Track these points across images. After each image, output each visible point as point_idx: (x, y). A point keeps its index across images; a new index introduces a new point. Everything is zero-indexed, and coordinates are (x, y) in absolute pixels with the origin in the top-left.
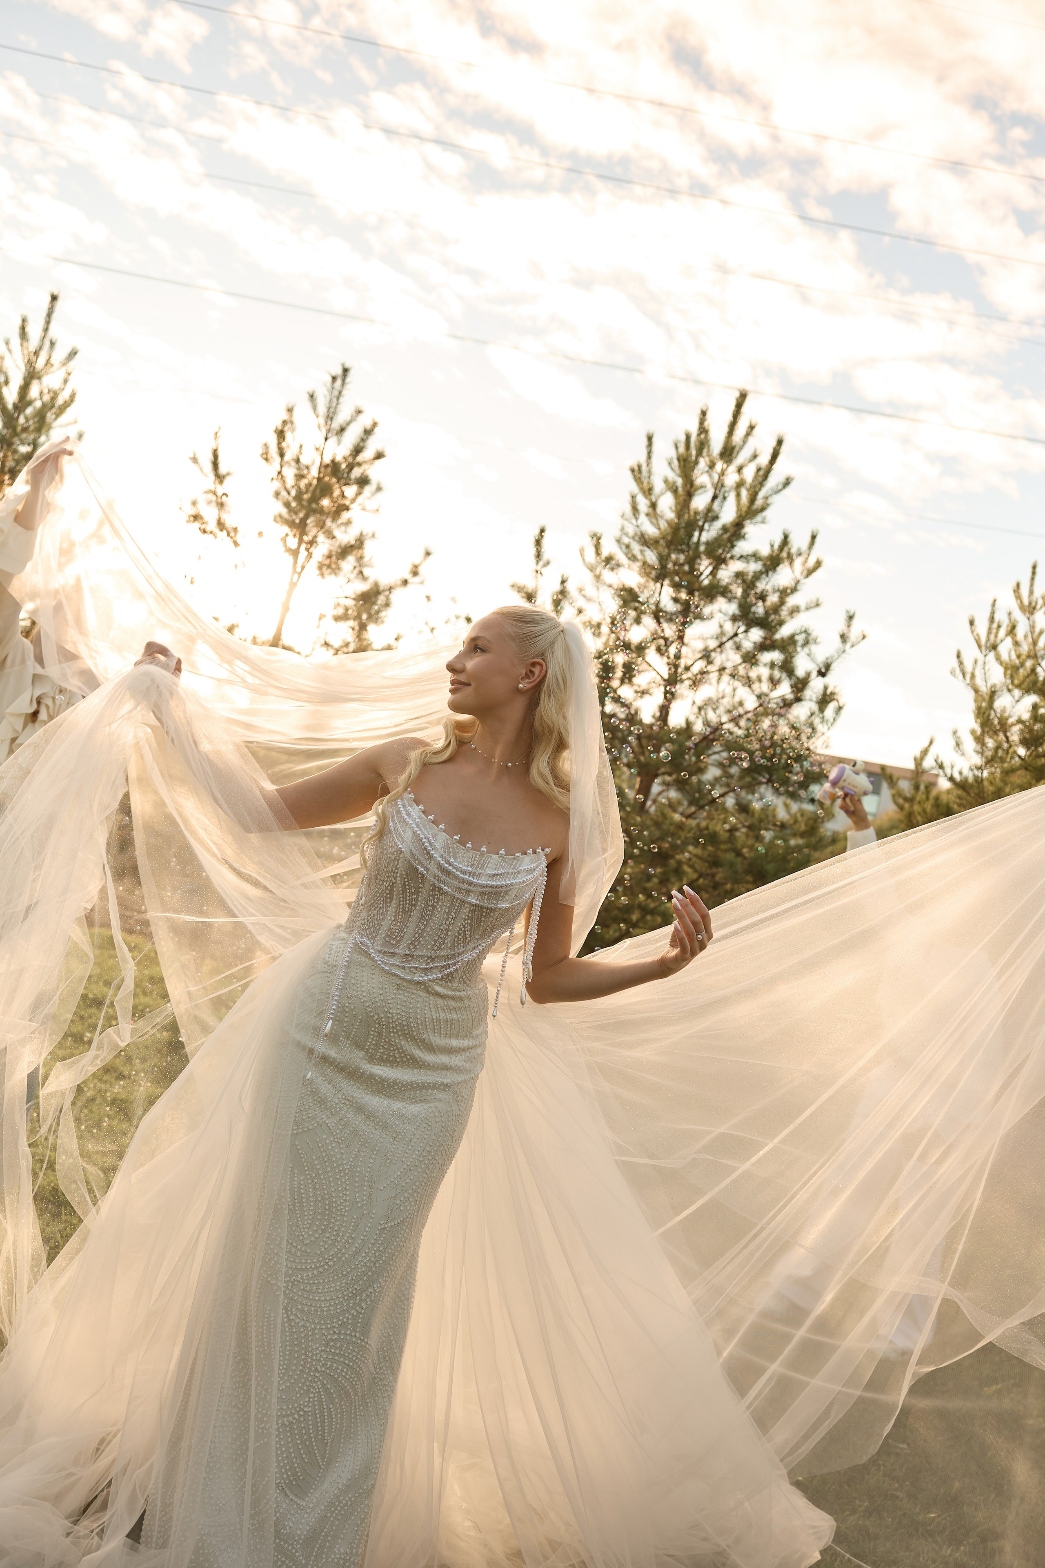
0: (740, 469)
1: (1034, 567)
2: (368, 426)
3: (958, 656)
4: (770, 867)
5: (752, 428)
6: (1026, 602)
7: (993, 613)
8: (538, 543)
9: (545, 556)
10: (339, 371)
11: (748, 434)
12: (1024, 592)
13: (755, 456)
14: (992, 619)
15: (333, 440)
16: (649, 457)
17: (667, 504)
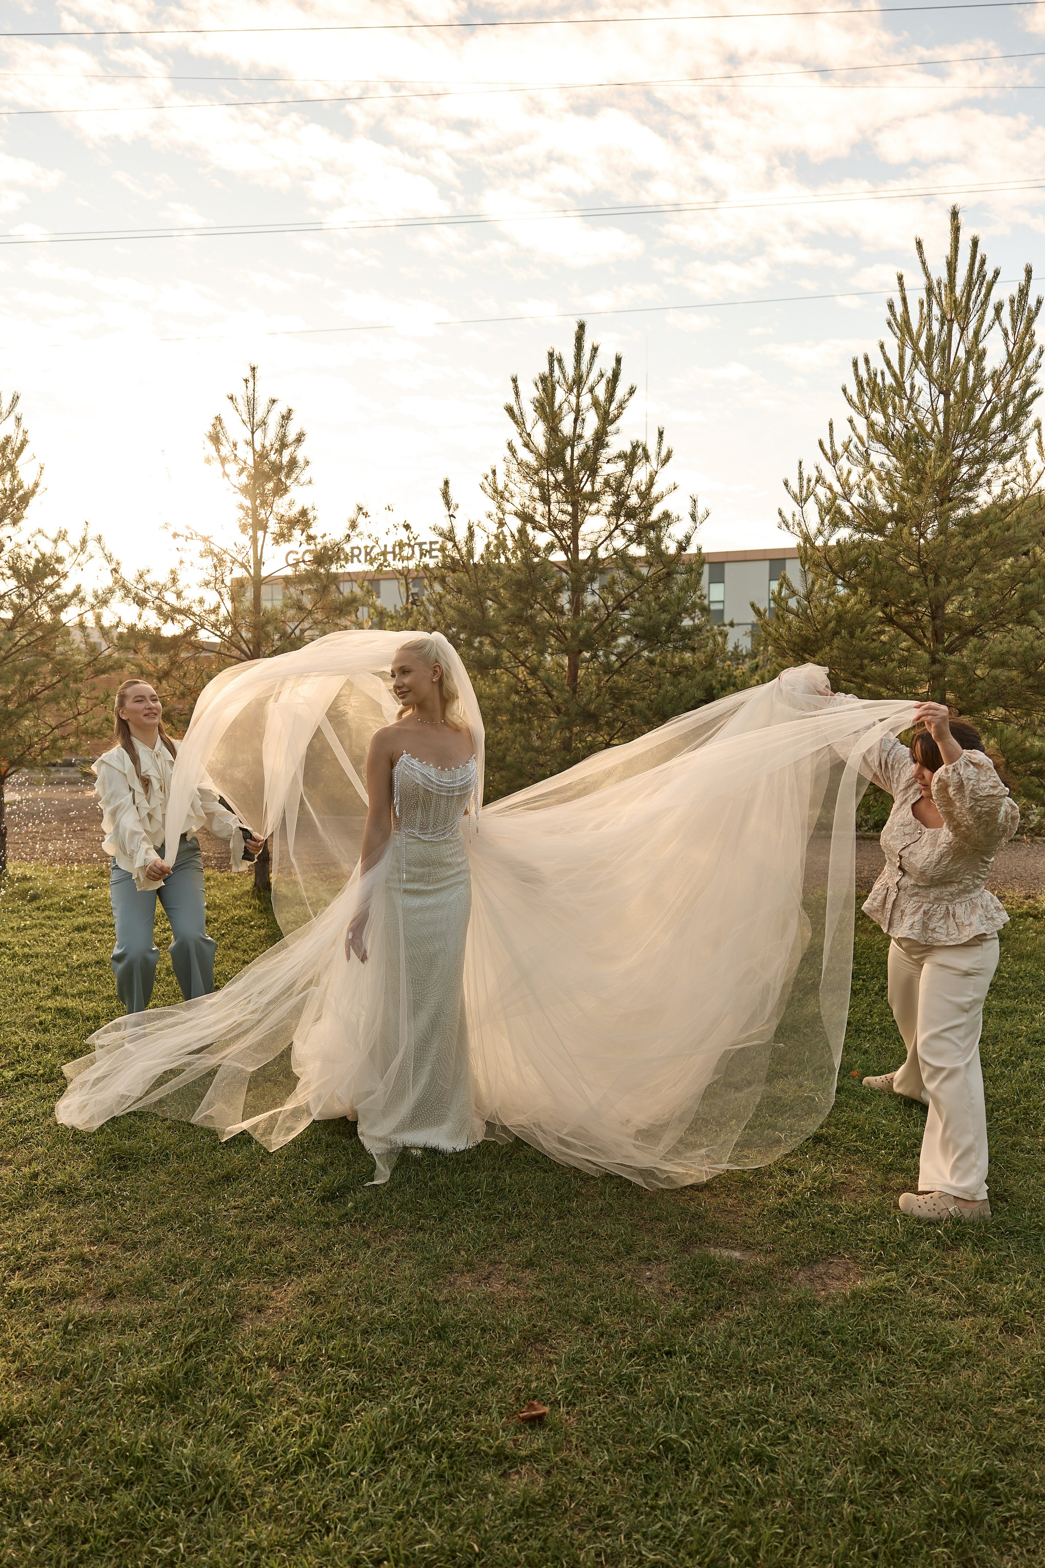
0: (591, 390)
1: (831, 425)
2: (284, 412)
3: (780, 514)
4: (668, 708)
5: (595, 350)
6: (830, 454)
7: (801, 473)
8: (445, 495)
9: (454, 502)
10: (248, 374)
11: (593, 357)
12: (827, 447)
13: (602, 376)
14: (801, 478)
15: (259, 434)
16: (517, 394)
17: (539, 434)
